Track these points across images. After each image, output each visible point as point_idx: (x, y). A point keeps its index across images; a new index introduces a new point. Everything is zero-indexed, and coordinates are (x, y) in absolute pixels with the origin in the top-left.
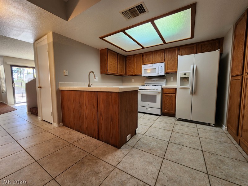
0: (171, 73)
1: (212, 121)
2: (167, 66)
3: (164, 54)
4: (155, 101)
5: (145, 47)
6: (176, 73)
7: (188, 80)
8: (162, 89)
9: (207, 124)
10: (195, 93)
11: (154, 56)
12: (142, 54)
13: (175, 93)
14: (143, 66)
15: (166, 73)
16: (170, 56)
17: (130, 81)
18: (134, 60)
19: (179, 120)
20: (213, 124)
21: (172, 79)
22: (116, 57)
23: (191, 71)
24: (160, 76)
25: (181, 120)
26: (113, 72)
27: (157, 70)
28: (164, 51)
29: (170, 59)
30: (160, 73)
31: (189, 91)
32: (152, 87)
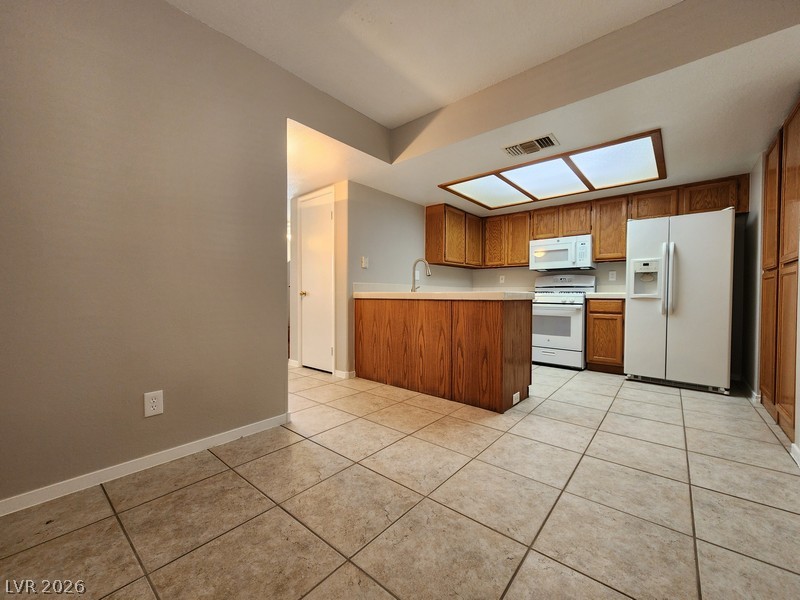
0: (608, 262)
1: (723, 380)
2: (598, 242)
3: (588, 212)
4: (567, 332)
5: (539, 198)
6: (623, 260)
7: (655, 280)
8: (587, 300)
9: (711, 390)
10: (673, 310)
11: (561, 218)
12: (530, 214)
13: (622, 312)
14: (532, 243)
15: (597, 261)
16: (606, 219)
17: (494, 282)
18: (507, 229)
19: (635, 379)
20: (726, 390)
21: (612, 276)
22: (463, 222)
23: (662, 256)
24: (579, 269)
25: (640, 379)
26: (456, 260)
27: (571, 253)
28: (588, 204)
29: (607, 227)
30: (578, 261)
31: (659, 307)
32: (557, 296)
